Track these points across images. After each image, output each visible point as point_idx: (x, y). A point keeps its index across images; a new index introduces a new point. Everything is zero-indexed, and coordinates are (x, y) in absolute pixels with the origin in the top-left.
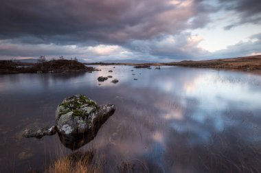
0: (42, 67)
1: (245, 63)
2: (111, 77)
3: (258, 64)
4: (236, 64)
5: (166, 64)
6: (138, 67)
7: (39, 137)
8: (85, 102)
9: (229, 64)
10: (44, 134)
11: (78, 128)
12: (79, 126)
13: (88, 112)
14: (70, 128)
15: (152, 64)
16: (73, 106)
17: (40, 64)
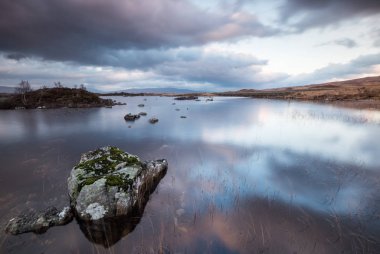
0: (25, 101)
1: (322, 93)
2: (144, 114)
3: (337, 94)
4: (311, 94)
5: (220, 95)
6: (181, 98)
7: (42, 230)
8: (120, 159)
9: (302, 93)
10: (52, 224)
11: (115, 206)
12: (119, 203)
13: (132, 177)
14: (101, 208)
15: (200, 95)
16: (100, 167)
17: (20, 95)
